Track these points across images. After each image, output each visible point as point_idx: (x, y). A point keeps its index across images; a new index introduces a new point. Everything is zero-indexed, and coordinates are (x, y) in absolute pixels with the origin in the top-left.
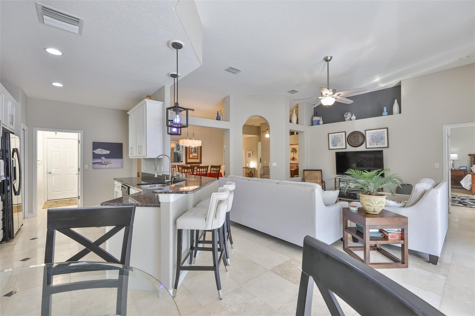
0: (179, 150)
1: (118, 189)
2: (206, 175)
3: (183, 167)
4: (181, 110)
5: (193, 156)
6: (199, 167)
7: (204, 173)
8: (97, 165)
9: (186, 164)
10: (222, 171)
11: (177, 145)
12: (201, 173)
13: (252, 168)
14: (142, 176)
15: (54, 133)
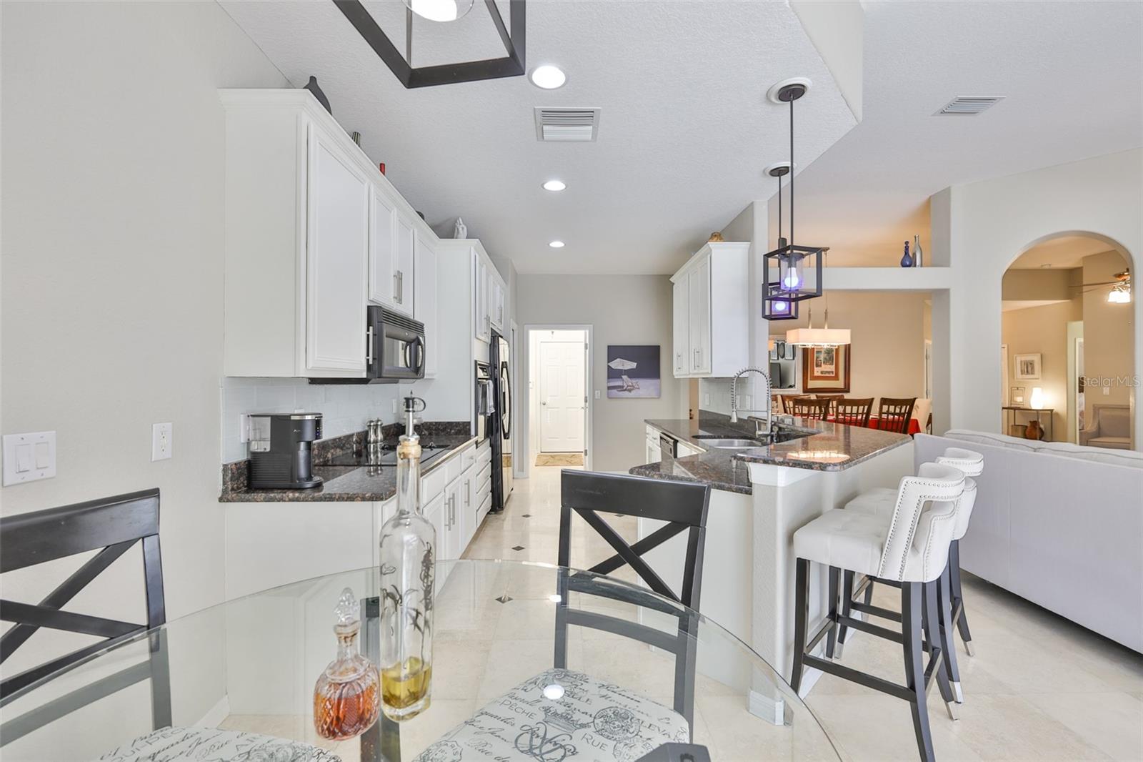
0: (783, 357)
1: (654, 442)
2: (865, 423)
3: (798, 401)
4: (802, 254)
5: (822, 373)
6: (843, 402)
7: (859, 417)
8: (614, 391)
9: (804, 392)
10: (919, 415)
11: (778, 344)
12: (851, 417)
13: (1037, 410)
14: (701, 418)
15: (549, 332)
